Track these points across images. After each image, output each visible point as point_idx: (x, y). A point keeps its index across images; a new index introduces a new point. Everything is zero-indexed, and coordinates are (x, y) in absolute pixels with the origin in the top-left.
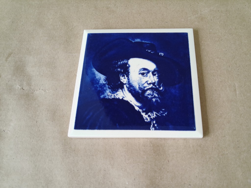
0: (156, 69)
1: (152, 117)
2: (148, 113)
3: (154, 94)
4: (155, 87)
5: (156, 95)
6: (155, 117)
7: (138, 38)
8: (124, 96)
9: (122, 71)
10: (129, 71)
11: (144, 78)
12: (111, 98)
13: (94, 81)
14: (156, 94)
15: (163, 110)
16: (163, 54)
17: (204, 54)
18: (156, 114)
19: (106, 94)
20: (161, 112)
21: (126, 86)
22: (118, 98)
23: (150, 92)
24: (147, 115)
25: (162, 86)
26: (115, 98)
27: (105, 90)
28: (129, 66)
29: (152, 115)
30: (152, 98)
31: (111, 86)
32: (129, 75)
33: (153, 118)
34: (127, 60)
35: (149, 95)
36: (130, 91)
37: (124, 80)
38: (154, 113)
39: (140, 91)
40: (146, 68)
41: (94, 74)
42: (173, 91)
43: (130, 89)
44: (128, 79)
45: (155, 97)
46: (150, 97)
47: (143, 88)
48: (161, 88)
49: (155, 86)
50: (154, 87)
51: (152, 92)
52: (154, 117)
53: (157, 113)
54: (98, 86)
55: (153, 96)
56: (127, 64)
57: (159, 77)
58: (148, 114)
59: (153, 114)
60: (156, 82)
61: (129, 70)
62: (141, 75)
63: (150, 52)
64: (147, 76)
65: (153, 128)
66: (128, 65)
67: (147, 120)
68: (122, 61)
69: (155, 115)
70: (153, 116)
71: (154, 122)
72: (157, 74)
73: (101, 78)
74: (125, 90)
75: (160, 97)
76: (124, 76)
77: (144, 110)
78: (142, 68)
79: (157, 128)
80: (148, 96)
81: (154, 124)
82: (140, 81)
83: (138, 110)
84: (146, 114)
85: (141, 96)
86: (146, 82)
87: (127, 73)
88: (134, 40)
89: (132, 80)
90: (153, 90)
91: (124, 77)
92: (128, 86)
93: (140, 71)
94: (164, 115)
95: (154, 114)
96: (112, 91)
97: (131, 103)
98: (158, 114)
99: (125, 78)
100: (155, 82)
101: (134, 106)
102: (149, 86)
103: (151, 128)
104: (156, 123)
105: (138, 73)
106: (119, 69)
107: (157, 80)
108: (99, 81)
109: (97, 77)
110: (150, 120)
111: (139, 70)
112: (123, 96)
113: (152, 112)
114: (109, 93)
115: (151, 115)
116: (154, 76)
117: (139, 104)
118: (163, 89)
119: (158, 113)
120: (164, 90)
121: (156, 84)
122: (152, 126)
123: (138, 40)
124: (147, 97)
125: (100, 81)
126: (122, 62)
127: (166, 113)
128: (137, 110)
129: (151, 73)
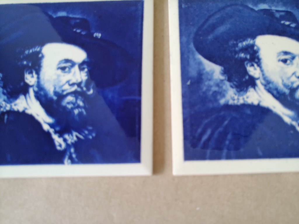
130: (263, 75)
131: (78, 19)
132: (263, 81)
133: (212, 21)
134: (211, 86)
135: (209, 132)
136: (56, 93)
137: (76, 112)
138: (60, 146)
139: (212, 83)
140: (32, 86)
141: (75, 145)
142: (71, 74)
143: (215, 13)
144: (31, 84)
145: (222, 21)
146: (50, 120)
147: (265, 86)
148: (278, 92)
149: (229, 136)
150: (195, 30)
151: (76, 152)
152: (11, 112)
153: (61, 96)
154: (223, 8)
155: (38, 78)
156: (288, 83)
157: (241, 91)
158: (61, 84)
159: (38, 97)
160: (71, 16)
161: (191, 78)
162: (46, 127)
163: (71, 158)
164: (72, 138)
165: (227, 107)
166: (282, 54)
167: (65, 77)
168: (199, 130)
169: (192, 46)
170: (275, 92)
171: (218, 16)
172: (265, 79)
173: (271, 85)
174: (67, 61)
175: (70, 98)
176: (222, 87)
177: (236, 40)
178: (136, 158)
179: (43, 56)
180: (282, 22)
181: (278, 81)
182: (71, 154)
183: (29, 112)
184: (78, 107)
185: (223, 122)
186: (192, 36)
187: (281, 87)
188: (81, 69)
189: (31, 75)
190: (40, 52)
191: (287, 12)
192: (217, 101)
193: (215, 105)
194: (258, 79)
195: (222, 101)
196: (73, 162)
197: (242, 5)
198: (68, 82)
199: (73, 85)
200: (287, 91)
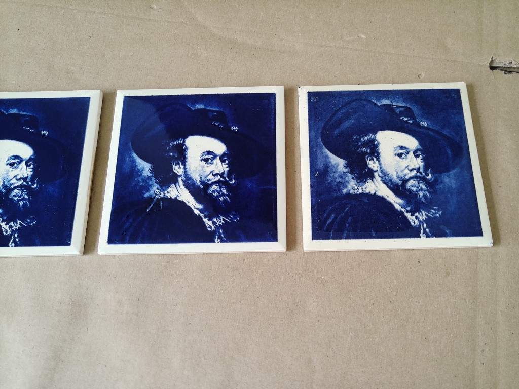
130: (381, 168)
131: (215, 111)
132: (380, 174)
133: (337, 116)
134: (336, 178)
135: (333, 217)
136: (202, 182)
137: (221, 199)
138: (210, 227)
139: (336, 175)
140: (180, 176)
141: (222, 226)
142: (214, 165)
143: (342, 107)
144: (179, 174)
145: (347, 116)
146: (200, 206)
147: (382, 177)
148: (392, 183)
149: (349, 220)
150: (323, 124)
151: (223, 233)
152: (165, 199)
153: (207, 185)
154: (349, 103)
155: (185, 168)
156: (401, 175)
157: (361, 182)
158: (206, 174)
159: (187, 186)
160: (208, 108)
161: (318, 170)
162: (197, 212)
163: (220, 237)
164: (220, 221)
165: (348, 195)
166: (399, 148)
167: (209, 168)
168: (325, 215)
169: (320, 140)
170: (389, 183)
171: (343, 111)
172: (381, 171)
173: (386, 177)
174: (209, 153)
175: (214, 187)
176: (344, 178)
177: (360, 136)
178: (274, 238)
179: (187, 148)
180: (401, 118)
181: (393, 173)
182: (220, 233)
183: (180, 198)
184: (223, 195)
185: (345, 209)
186: (320, 130)
187: (395, 179)
188: (222, 161)
189: (178, 166)
190: (183, 144)
191: (406, 108)
192: (340, 190)
193: (339, 194)
194: (376, 172)
195: (344, 191)
196: (222, 241)
197: (366, 100)
198: (212, 172)
199: (216, 175)
200: (400, 182)
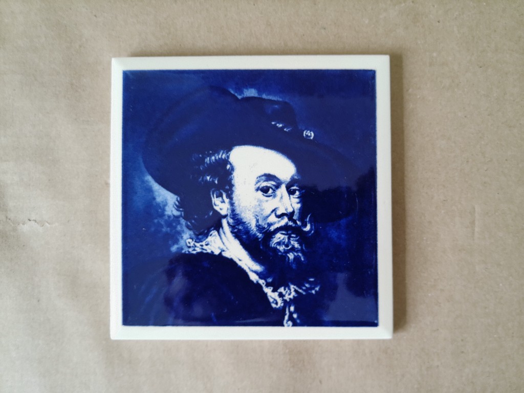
0: (296, 177)
1: (287, 298)
2: (278, 289)
3: (292, 242)
4: (294, 225)
5: (297, 245)
6: (294, 296)
7: (252, 86)
8: (225, 249)
9: (216, 182)
10: (233, 182)
11: (267, 201)
12: (194, 252)
13: (153, 209)
14: (297, 241)
15: (312, 280)
16: (313, 134)
17: (411, 125)
18: (296, 291)
19: (182, 243)
20: (307, 285)
21: (228, 223)
22: (209, 251)
23: (282, 237)
24: (276, 294)
25: (310, 222)
26: (205, 252)
27: (179, 233)
28: (232, 169)
29: (287, 292)
30: (287, 252)
31: (193, 221)
32: (232, 193)
33: (290, 299)
34: (227, 153)
35: (279, 243)
36: (237, 235)
37: (221, 206)
38: (292, 287)
39: (260, 235)
40: (272, 173)
41: (150, 190)
42: (334, 234)
43: (236, 230)
44: (232, 204)
45: (293, 249)
46: (282, 248)
47: (266, 226)
48: (308, 228)
49: (294, 222)
50: (290, 223)
51: (287, 237)
52: (291, 297)
53: (297, 289)
54: (163, 223)
55: (290, 247)
56: (226, 161)
57: (302, 199)
58: (279, 291)
59: (289, 291)
60: (297, 212)
61: (231, 180)
62: (260, 193)
63: (282, 128)
64: (275, 196)
65: (290, 323)
66: (228, 167)
67: (277, 303)
68: (213, 154)
69: (293, 294)
70: (289, 294)
71: (292, 309)
72: (298, 190)
73: (168, 199)
74: (224, 233)
75: (304, 248)
76: (220, 195)
77: (270, 280)
78: (262, 173)
79: (298, 321)
80: (278, 247)
81: (291, 314)
82: (258, 209)
83: (257, 282)
84: (274, 291)
85: (261, 247)
86: (272, 212)
87: (227, 187)
88: (241, 92)
89: (240, 206)
90: (289, 232)
91: (220, 199)
92: (231, 221)
93: (258, 181)
94: (313, 292)
95: (292, 290)
96: (195, 234)
97: (239, 263)
98: (300, 291)
99: (223, 202)
100: (294, 212)
101: (248, 270)
102: (279, 221)
103: (285, 321)
104: (296, 311)
105: (253, 187)
106: (208, 178)
107: (299, 206)
108: (164, 210)
109: (159, 199)
110: (282, 305)
111: (255, 180)
112: (222, 246)
113: (287, 286)
114: (190, 240)
115: (284, 293)
116: (291, 196)
117: (258, 268)
118: (311, 229)
119: (301, 289)
120: (313, 232)
121: (295, 217)
122: (286, 317)
123: (251, 93)
124: (275, 250)
125: (167, 208)
126: (213, 158)
127: (317, 289)
128: (255, 282)
129: (283, 187)
